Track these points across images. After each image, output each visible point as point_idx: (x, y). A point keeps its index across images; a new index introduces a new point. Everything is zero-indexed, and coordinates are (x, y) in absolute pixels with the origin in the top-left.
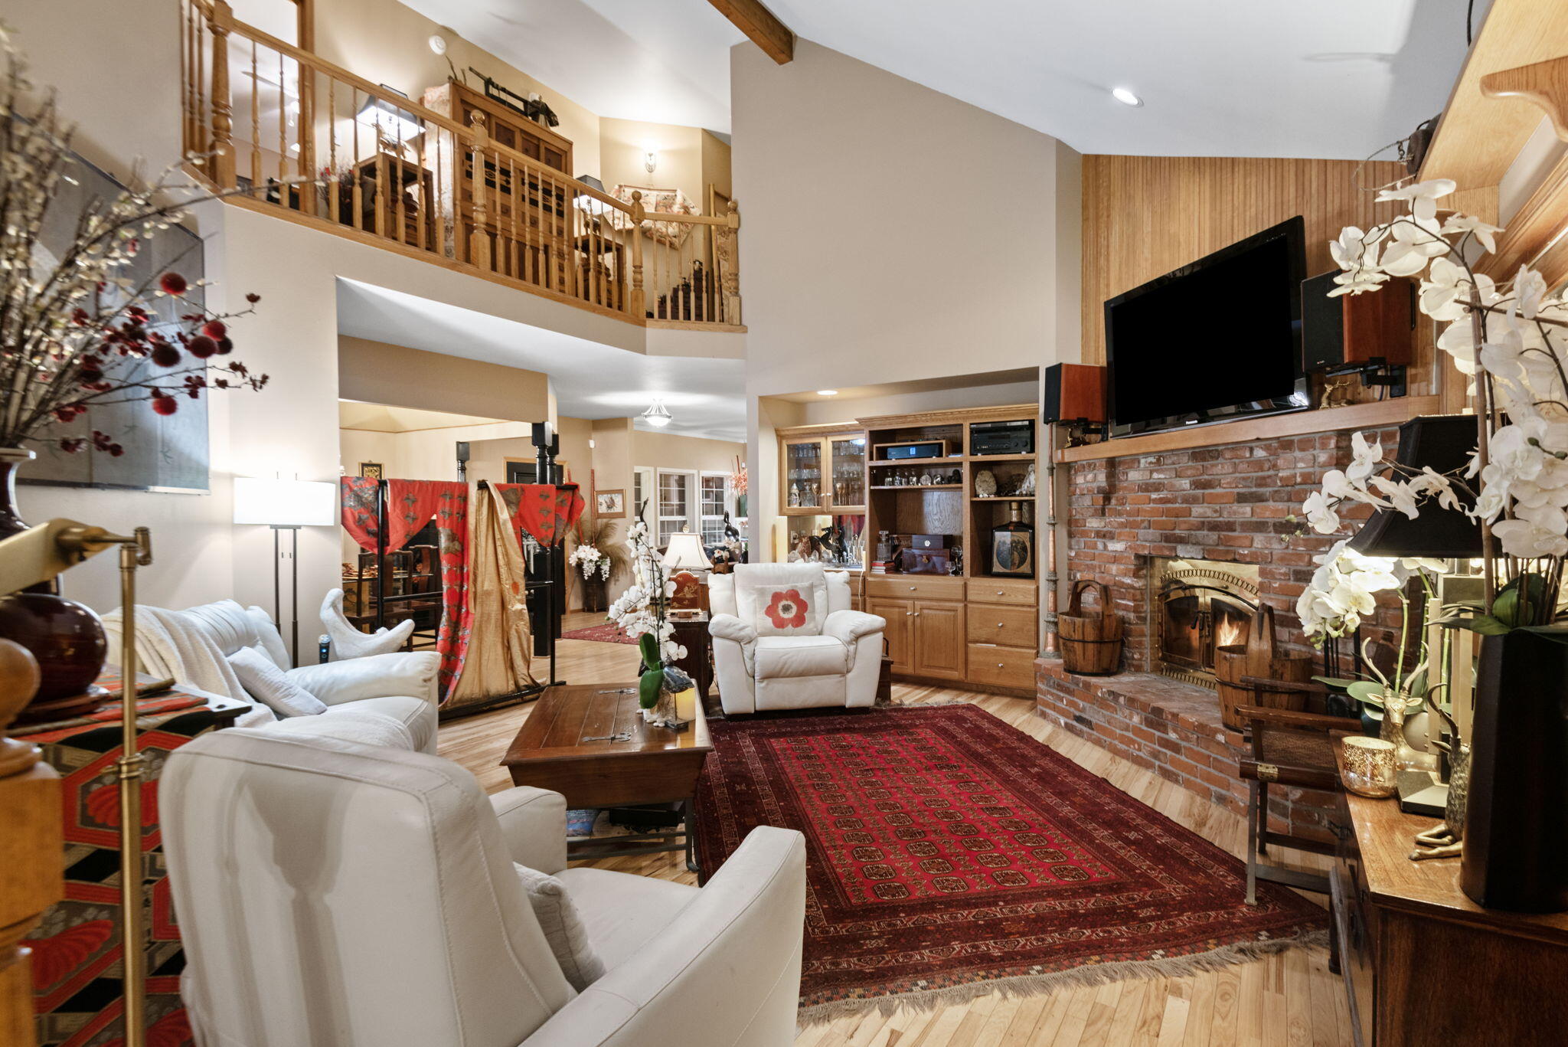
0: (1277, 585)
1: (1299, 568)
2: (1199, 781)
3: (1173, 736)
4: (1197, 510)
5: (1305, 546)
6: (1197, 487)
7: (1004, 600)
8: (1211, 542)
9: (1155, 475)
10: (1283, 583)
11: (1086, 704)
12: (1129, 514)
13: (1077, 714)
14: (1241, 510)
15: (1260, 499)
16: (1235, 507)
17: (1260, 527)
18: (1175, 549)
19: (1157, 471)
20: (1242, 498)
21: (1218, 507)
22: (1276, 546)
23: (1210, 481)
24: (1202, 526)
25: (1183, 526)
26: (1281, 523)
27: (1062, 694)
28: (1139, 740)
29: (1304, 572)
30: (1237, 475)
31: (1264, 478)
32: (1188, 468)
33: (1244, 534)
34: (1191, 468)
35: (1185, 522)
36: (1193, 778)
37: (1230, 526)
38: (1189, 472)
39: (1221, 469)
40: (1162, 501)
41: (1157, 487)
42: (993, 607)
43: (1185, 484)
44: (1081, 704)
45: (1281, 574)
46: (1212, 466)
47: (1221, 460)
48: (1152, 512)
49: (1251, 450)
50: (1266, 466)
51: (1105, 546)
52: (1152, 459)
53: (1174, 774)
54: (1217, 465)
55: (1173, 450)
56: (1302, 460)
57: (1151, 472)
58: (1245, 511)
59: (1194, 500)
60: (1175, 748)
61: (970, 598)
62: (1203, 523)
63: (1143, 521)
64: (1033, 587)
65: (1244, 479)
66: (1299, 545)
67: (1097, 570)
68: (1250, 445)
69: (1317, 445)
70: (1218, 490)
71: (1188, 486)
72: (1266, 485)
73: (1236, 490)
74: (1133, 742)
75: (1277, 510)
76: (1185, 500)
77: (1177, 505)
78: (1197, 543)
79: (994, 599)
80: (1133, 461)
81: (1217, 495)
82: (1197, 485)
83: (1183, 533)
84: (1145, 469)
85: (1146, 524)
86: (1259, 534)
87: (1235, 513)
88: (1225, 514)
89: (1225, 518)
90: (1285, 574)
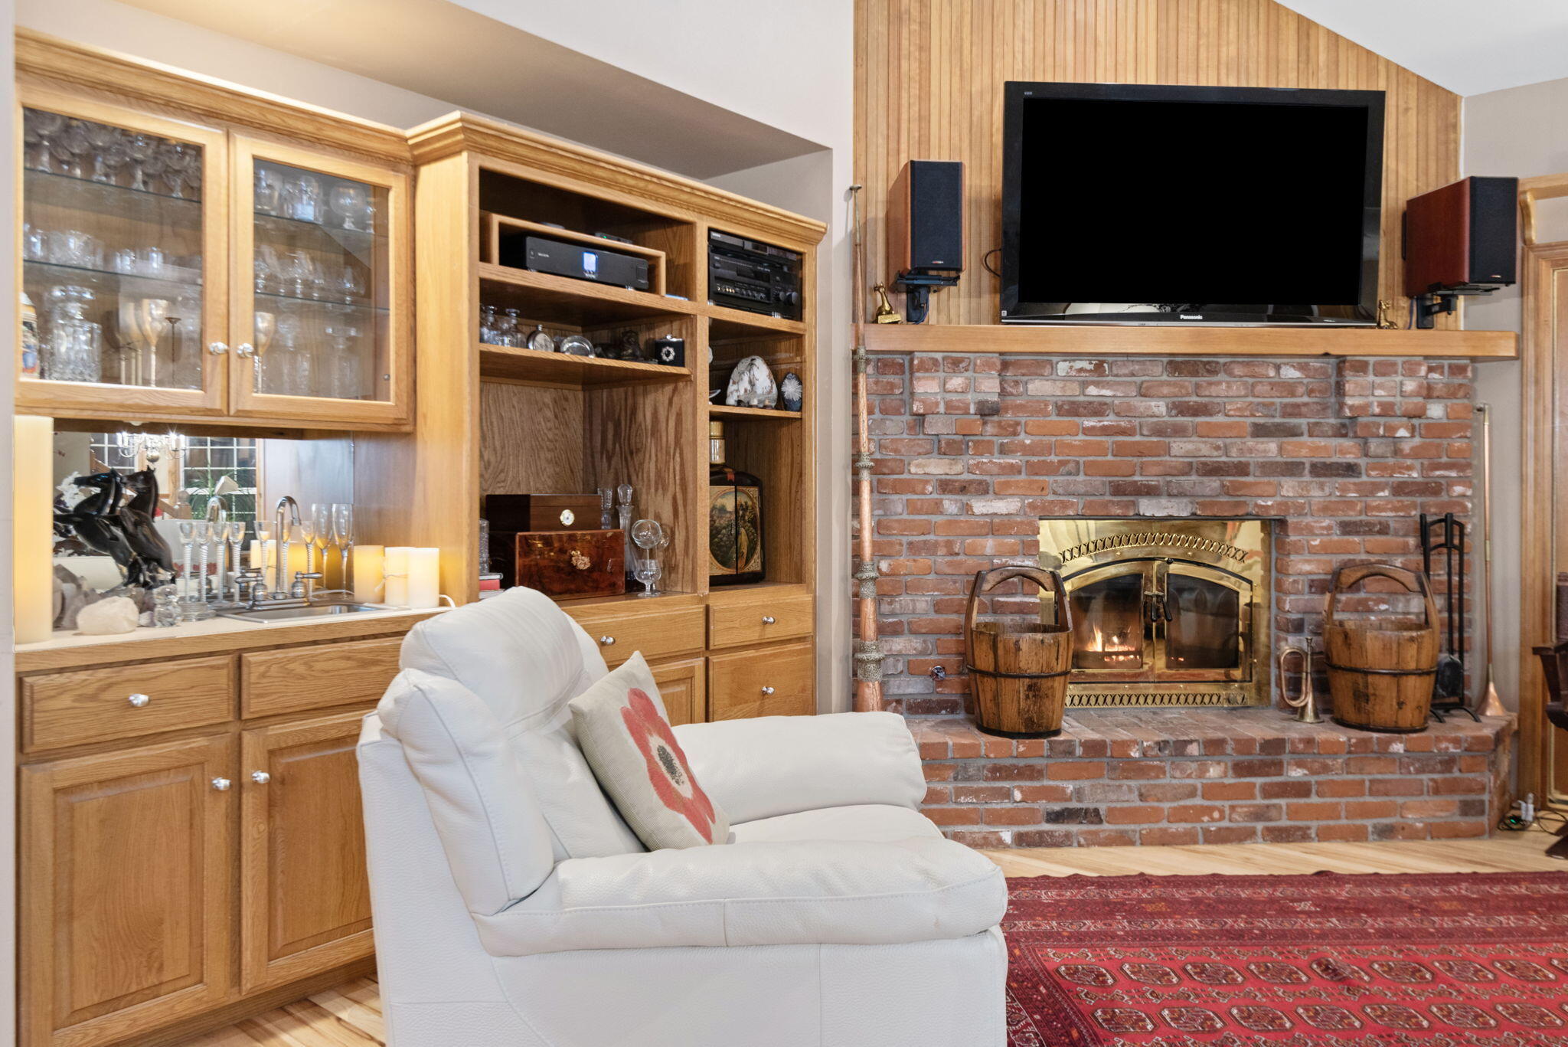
0: (1317, 542)
1: (1346, 519)
2: (1344, 822)
3: (1296, 774)
4: (1180, 447)
5: (1357, 491)
6: (1181, 413)
7: (771, 633)
8: (1208, 491)
9: (1092, 390)
10: (1325, 539)
11: (1078, 783)
12: (1027, 450)
13: (1057, 807)
14: (1261, 447)
15: (1293, 432)
16: (1251, 442)
17: (1292, 469)
18: (1134, 504)
19: (1097, 384)
20: (1260, 431)
21: (1220, 442)
22: (1316, 493)
23: (1206, 405)
24: (1187, 470)
25: (1155, 470)
26: (1324, 464)
27: (1006, 784)
28: (1218, 803)
29: (1355, 523)
30: (1250, 399)
31: (1297, 406)
32: (1162, 383)
33: (1266, 479)
34: (1169, 384)
35: (1158, 464)
36: (1332, 823)
37: (1242, 469)
38: (1165, 390)
39: (1224, 389)
40: (1105, 431)
41: (1097, 409)
42: (751, 653)
43: (1159, 407)
44: (1070, 787)
45: (1323, 528)
46: (1210, 384)
47: (1222, 377)
48: (1086, 449)
49: (1278, 368)
50: (1301, 390)
51: (967, 509)
52: (1085, 365)
53: (1299, 828)
54: (1219, 383)
55: (1127, 355)
56: (1381, 386)
57: (1084, 385)
58: (1270, 448)
59: (1179, 431)
60: (1301, 789)
61: (717, 641)
62: (1190, 464)
63: (1062, 463)
64: (808, 598)
65: (1264, 405)
66: (1349, 491)
67: (942, 551)
68: (1277, 359)
69: (1400, 370)
70: (1219, 419)
71: (1163, 410)
72: (1300, 415)
73: (1252, 420)
74: (1208, 810)
75: (1318, 448)
76: (1159, 431)
77: (1138, 438)
78: (1181, 494)
79: (753, 636)
80: (1040, 365)
81: (1219, 425)
82: (1182, 409)
83: (1153, 481)
84: (1067, 379)
85: (1071, 467)
86: (1287, 479)
87: (1250, 451)
88: (1234, 452)
89: (1235, 457)
90: (1329, 528)
